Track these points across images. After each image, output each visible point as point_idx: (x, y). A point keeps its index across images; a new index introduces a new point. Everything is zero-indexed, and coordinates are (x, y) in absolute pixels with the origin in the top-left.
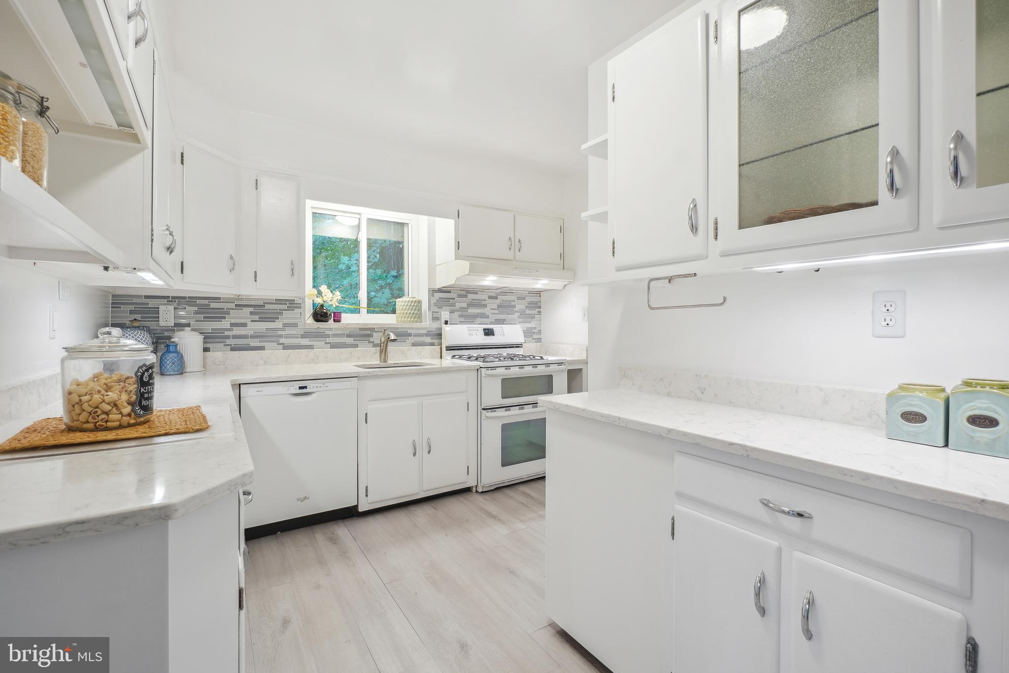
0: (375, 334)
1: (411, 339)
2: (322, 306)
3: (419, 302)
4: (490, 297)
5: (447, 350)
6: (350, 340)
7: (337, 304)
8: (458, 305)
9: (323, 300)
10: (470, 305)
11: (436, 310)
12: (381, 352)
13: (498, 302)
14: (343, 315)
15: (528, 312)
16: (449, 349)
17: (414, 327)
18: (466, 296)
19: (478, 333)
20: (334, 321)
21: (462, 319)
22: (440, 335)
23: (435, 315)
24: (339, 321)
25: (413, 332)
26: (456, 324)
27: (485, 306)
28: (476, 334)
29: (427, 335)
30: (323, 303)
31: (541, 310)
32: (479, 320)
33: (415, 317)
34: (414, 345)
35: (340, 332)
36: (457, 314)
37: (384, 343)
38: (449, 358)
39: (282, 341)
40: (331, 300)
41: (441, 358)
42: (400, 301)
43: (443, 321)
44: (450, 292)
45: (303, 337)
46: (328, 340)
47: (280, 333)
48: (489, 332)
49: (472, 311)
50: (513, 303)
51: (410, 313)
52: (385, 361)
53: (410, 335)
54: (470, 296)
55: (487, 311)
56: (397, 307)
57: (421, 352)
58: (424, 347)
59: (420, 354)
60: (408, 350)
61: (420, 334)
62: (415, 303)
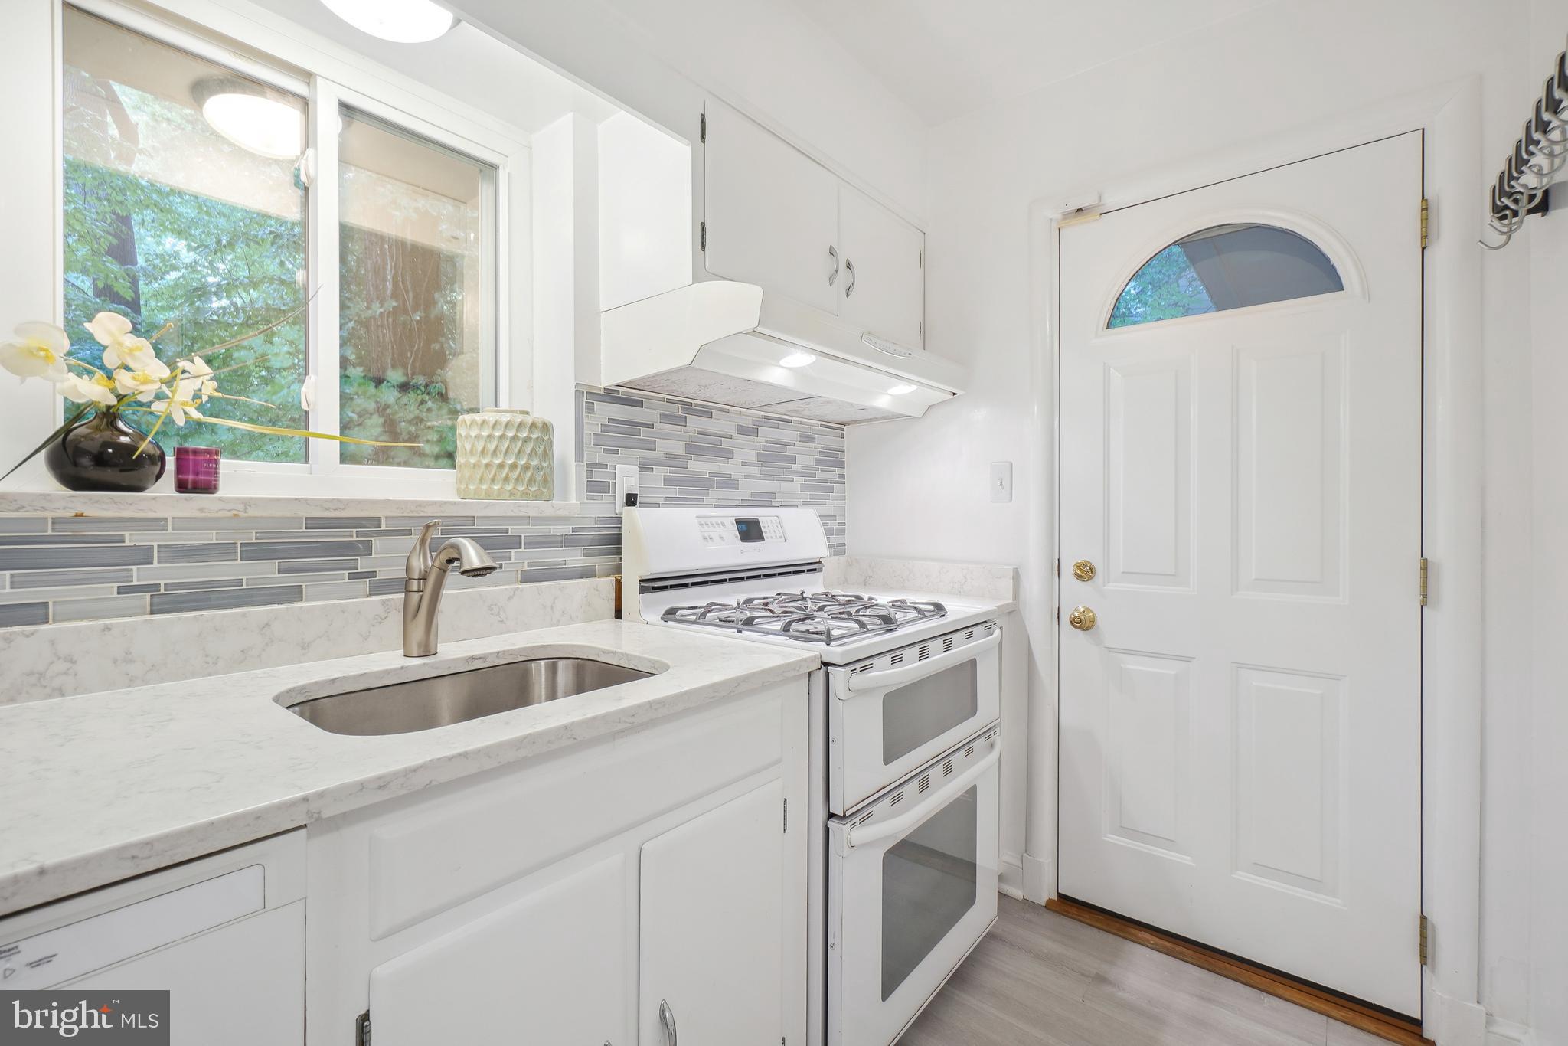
0: (377, 542)
1: (520, 559)
2: (109, 417)
3: (546, 428)
4: (742, 430)
5: (643, 590)
6: (266, 572)
7: (196, 415)
8: (664, 447)
9: (113, 391)
10: (694, 449)
11: (599, 456)
12: (409, 614)
13: (759, 442)
14: (227, 466)
15: (821, 475)
16: (651, 585)
17: (532, 513)
18: (682, 421)
19: (723, 534)
20: (182, 487)
21: (673, 491)
22: (613, 542)
23: (598, 475)
24: (209, 487)
25: (525, 531)
26: (658, 505)
27: (729, 454)
28: (721, 538)
29: (570, 542)
30: (113, 401)
31: (846, 471)
32: (715, 494)
33: (532, 481)
34: (527, 577)
35: (213, 537)
36: (660, 473)
37: (424, 578)
38: (654, 617)
40: (159, 397)
41: (618, 614)
42: (473, 422)
43: (621, 498)
44: (639, 404)
46: (138, 575)
48: (750, 531)
49: (700, 466)
50: (790, 451)
51: (514, 466)
52: (427, 651)
53: (516, 542)
54: (695, 422)
55: (732, 468)
56: (463, 446)
57: (554, 603)
58: (562, 582)
59: (552, 607)
60: (510, 598)
61: (550, 539)
62: (527, 429)
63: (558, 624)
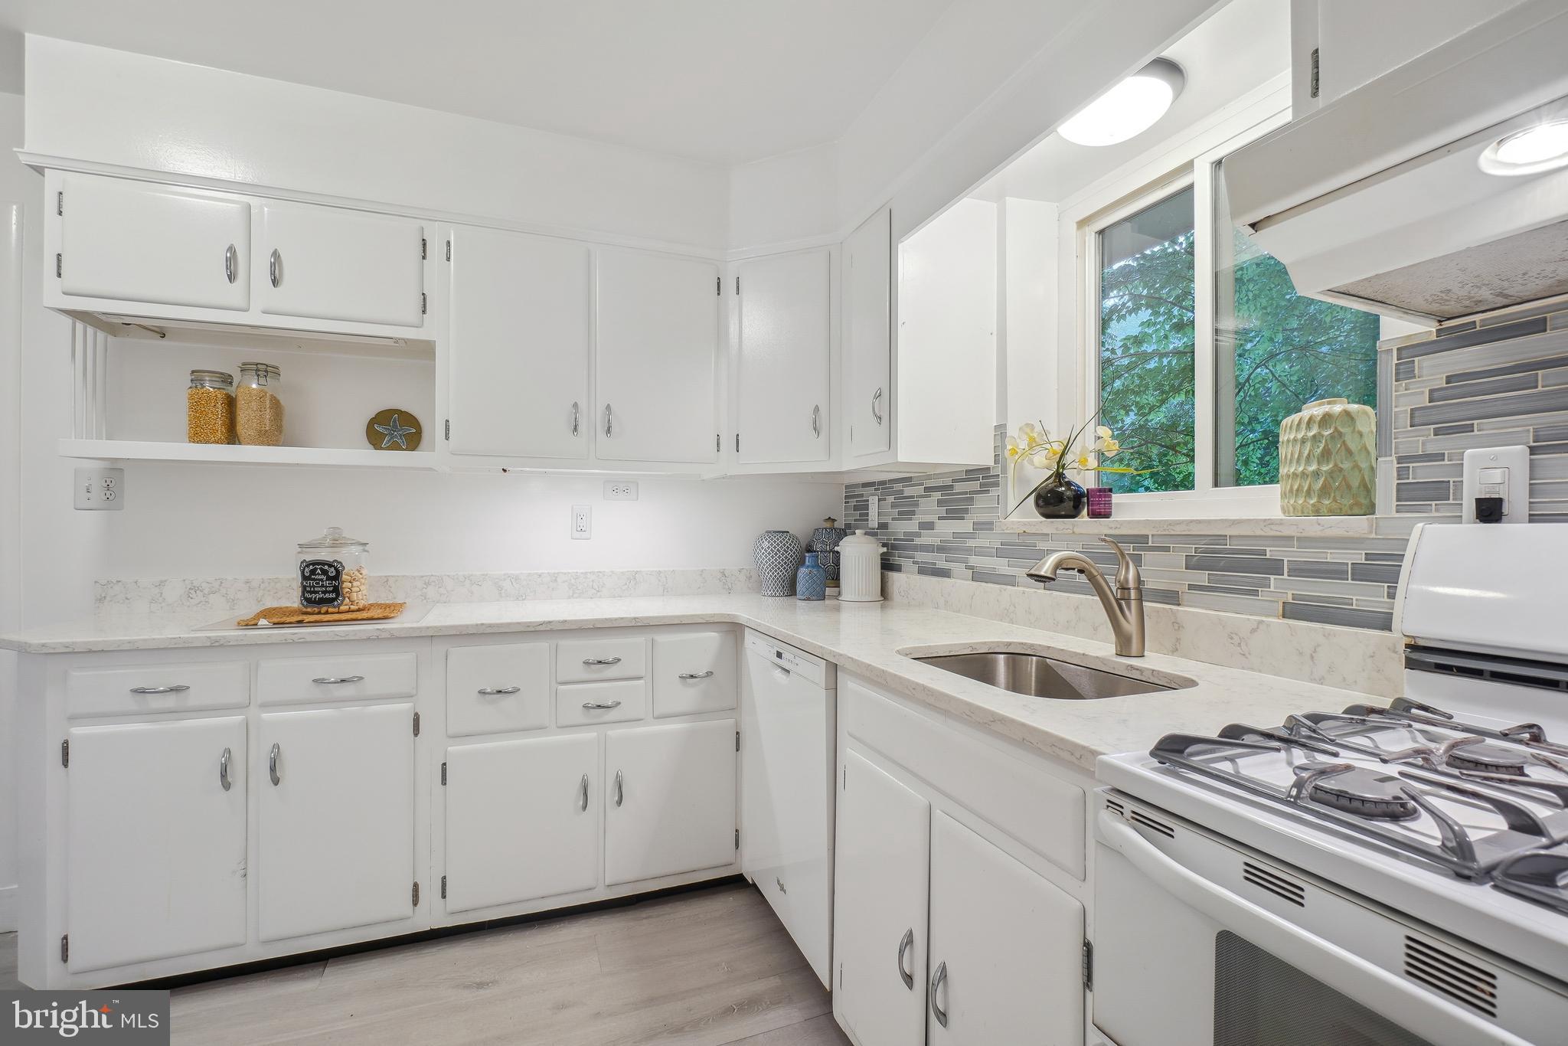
1: (1281, 588)
2: (1058, 475)
5: (1412, 664)
20: (1093, 514)
23: (1422, 473)
24: (1103, 514)
25: (1288, 555)
29: (1362, 573)
34: (1293, 611)
39: (974, 560)
45: (999, 554)
47: (971, 543)
57: (1315, 651)
58: (1328, 627)
59: (1312, 657)
60: (1253, 631)
61: (1324, 567)
62: (1317, 425)
63: (1321, 681)
